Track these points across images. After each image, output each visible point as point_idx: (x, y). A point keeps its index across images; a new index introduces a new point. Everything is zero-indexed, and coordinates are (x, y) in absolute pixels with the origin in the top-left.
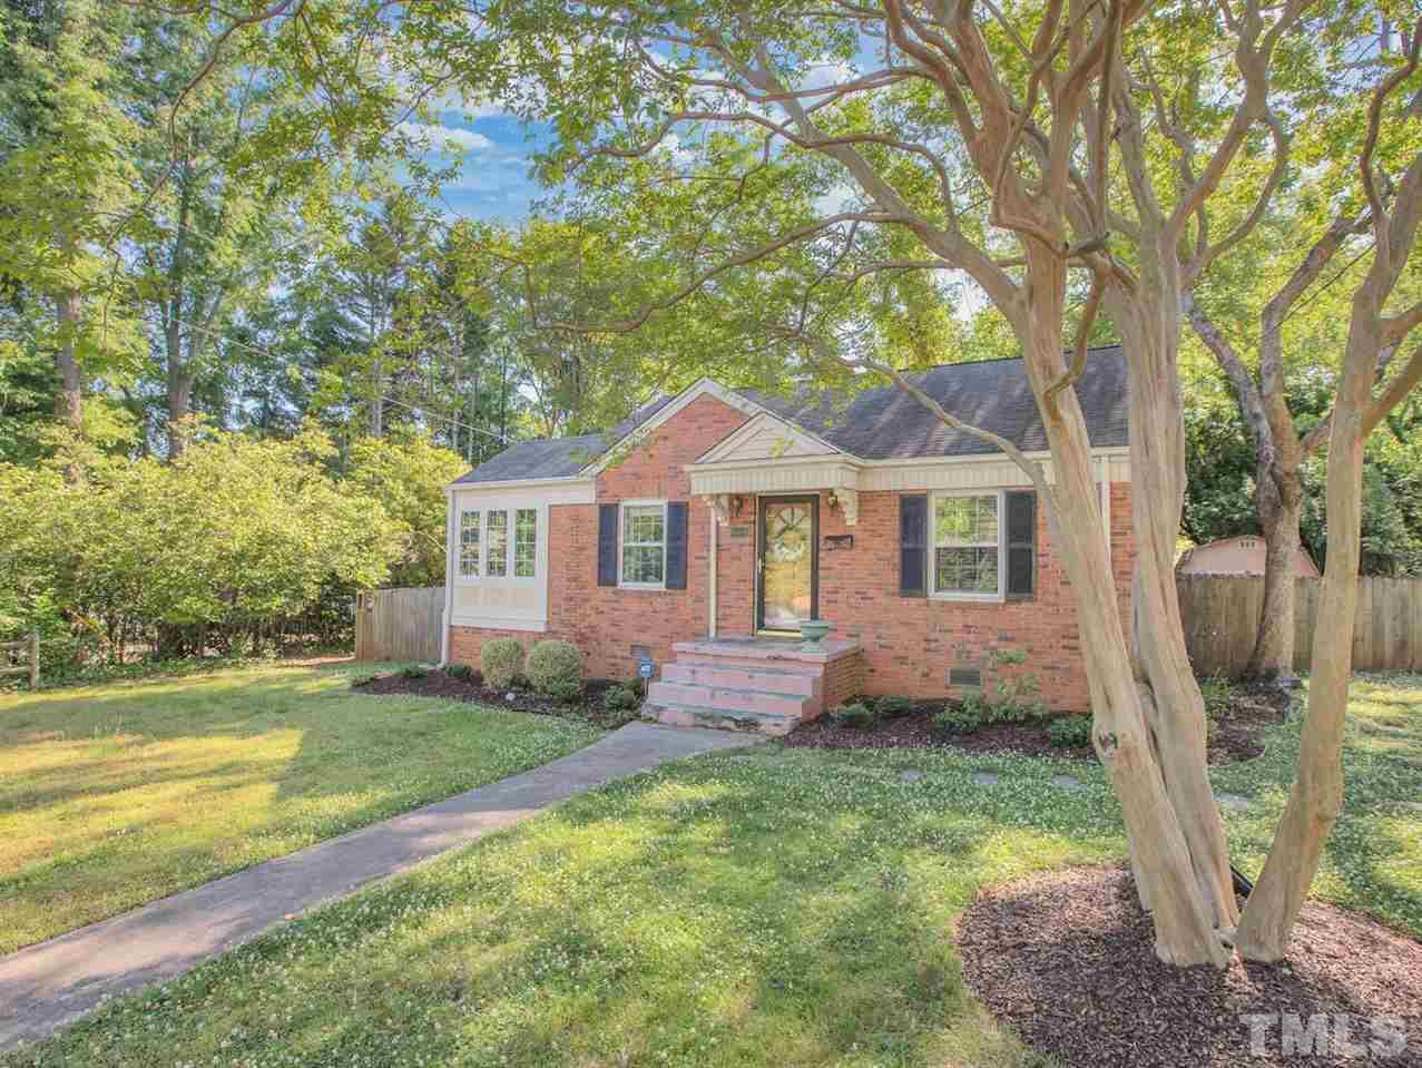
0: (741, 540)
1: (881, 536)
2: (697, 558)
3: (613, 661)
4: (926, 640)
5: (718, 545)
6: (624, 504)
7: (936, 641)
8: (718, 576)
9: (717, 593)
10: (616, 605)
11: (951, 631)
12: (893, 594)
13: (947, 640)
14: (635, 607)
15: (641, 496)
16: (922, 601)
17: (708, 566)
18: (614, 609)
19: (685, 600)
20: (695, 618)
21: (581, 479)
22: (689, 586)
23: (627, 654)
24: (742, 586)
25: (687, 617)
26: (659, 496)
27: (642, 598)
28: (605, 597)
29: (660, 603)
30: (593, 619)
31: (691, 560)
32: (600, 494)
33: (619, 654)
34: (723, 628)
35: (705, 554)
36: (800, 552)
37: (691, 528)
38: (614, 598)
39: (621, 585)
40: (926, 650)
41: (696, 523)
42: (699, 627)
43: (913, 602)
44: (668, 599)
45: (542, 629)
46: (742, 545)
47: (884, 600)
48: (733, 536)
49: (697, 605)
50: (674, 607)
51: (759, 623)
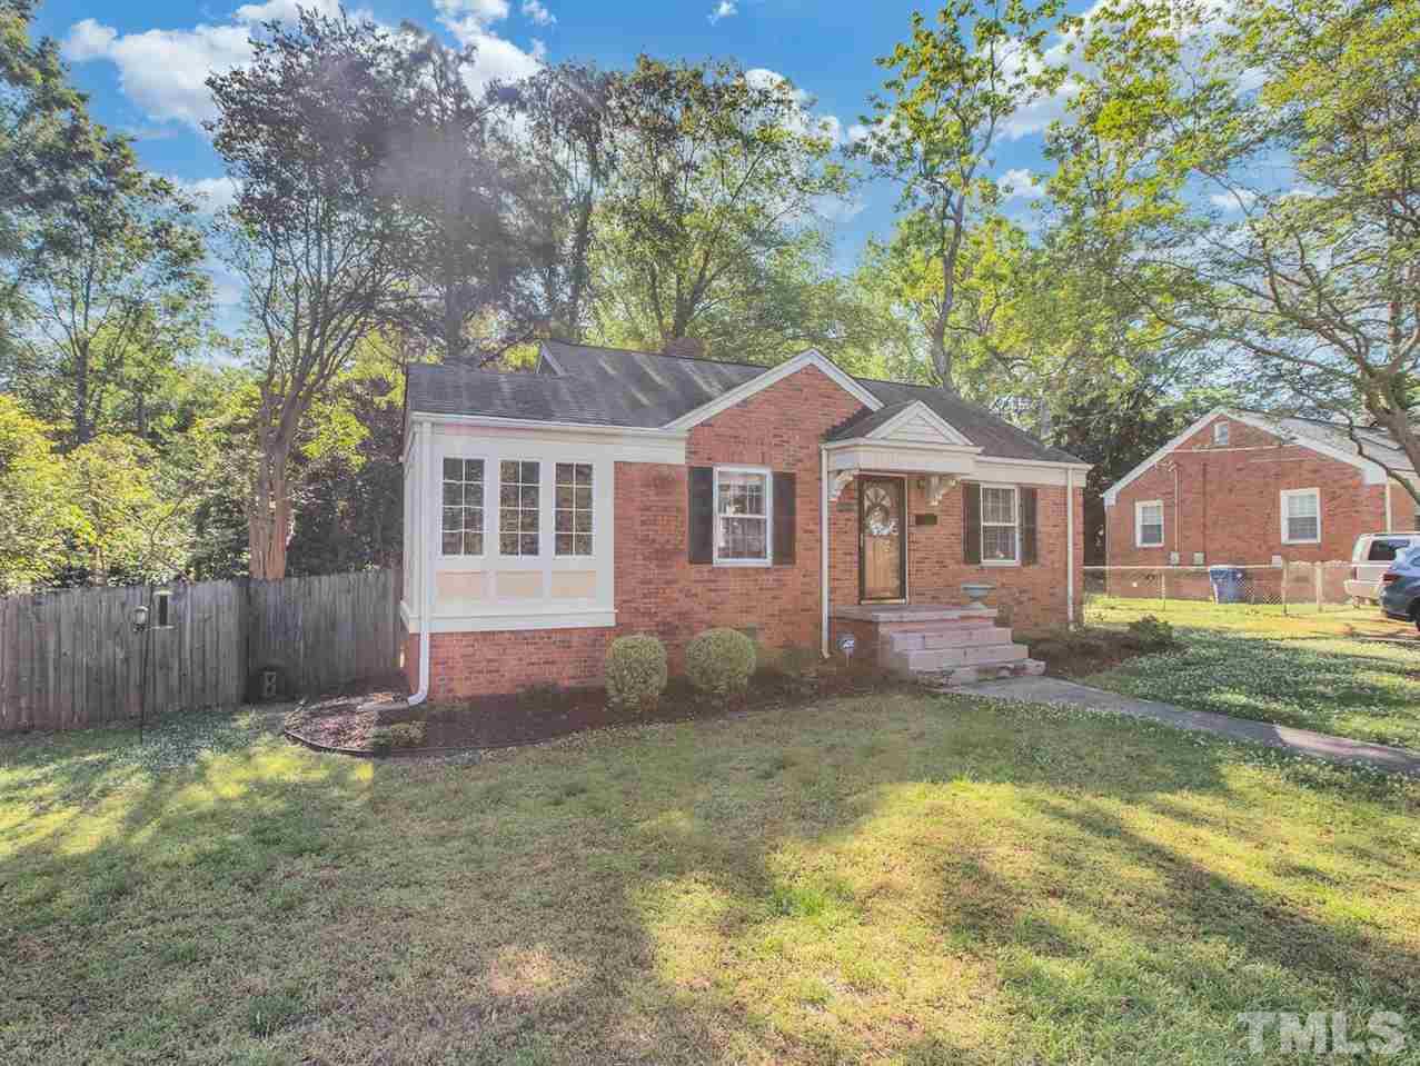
0: (847, 515)
1: (952, 516)
2: (806, 531)
6: (718, 469)
9: (829, 567)
10: (713, 586)
12: (960, 562)
14: (735, 585)
15: (741, 462)
16: (977, 567)
17: (820, 541)
18: (711, 590)
19: (793, 576)
20: (804, 593)
21: (666, 434)
22: (797, 560)
24: (848, 558)
25: (795, 593)
26: (763, 463)
27: (747, 575)
28: (698, 577)
29: (770, 579)
30: (684, 604)
31: (799, 534)
32: (691, 453)
34: (833, 600)
35: (816, 528)
36: (889, 529)
37: (799, 502)
38: (710, 576)
39: (717, 562)
41: (804, 496)
42: (809, 601)
43: (972, 568)
44: (776, 575)
45: (610, 622)
46: (848, 520)
47: (953, 567)
48: (841, 511)
49: (807, 580)
50: (781, 583)
51: (862, 594)
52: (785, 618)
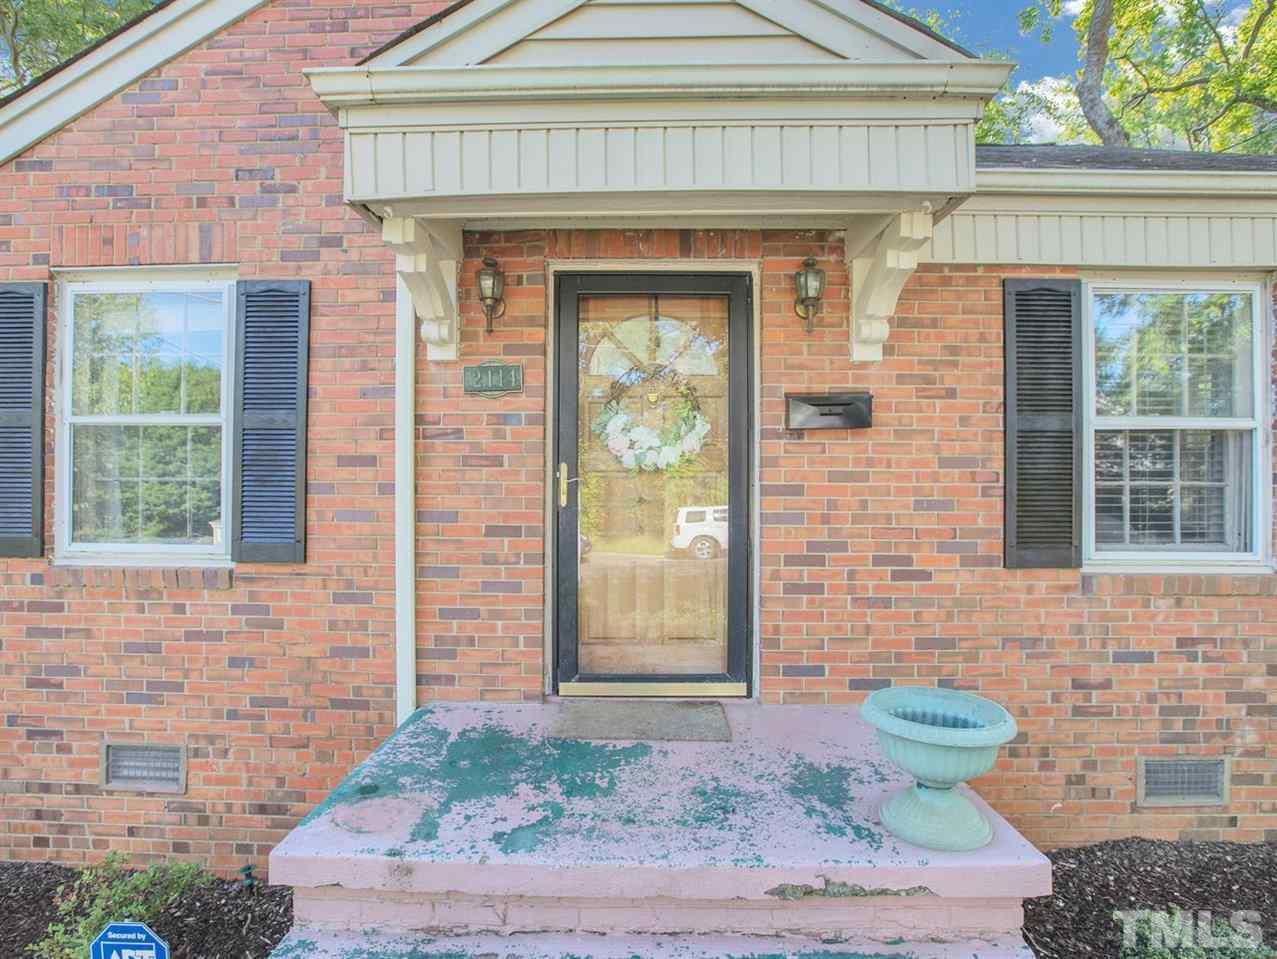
0: (499, 405)
1: (951, 393)
2: (345, 461)
3: (36, 800)
4: (1077, 685)
5: (419, 419)
6: (69, 292)
7: (1106, 685)
8: (419, 516)
9: (420, 572)
10: (46, 620)
11: (1148, 657)
12: (989, 562)
13: (1134, 682)
14: (118, 621)
15: (136, 262)
16: (1066, 576)
17: (388, 489)
18: (35, 632)
19: (303, 595)
20: (338, 652)
22: (314, 548)
23: (92, 775)
25: (310, 651)
26: (206, 263)
29: (213, 609)
31: (322, 468)
33: (64, 776)
34: (437, 679)
35: (372, 447)
36: (692, 442)
37: (322, 367)
38: (44, 594)
39: (66, 549)
40: (1078, 711)
41: (338, 352)
42: (356, 677)
43: (1045, 580)
44: (241, 594)
46: (504, 419)
47: (955, 577)
48: (472, 392)
49: (349, 611)
50: (262, 620)
51: (566, 663)
52: (272, 726)
